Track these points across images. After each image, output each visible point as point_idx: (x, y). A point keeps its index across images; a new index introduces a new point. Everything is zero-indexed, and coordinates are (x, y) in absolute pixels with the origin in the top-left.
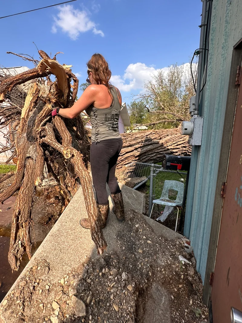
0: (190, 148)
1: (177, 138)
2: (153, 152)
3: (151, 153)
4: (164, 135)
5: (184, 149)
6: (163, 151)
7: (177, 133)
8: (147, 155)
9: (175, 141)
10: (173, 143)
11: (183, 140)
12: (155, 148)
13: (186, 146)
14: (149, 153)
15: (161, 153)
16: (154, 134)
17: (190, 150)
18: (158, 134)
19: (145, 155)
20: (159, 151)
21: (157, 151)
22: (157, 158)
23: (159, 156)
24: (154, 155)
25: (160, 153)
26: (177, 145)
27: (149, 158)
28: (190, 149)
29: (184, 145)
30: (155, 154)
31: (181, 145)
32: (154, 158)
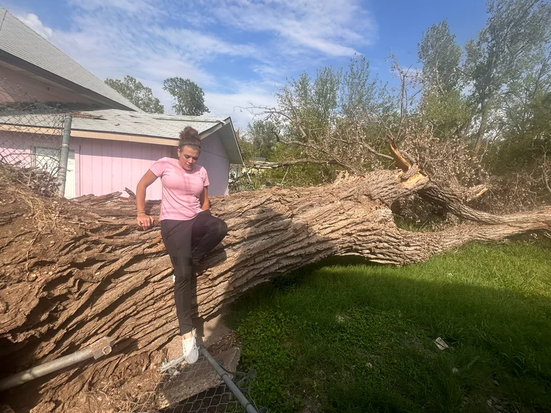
0: (360, 235)
1: (333, 214)
2: (269, 256)
3: (264, 257)
4: (302, 206)
5: (348, 238)
6: (297, 250)
7: (334, 199)
8: (252, 265)
9: (328, 222)
10: (324, 227)
11: (347, 219)
12: (277, 244)
13: (353, 232)
14: (257, 260)
15: (292, 254)
16: (276, 201)
17: (359, 240)
18: (289, 202)
19: (247, 266)
20: (286, 250)
21: (280, 251)
22: (279, 269)
23: (285, 262)
24: (272, 263)
25: (289, 255)
26: (333, 232)
27: (256, 272)
28: (359, 238)
29: (348, 231)
30: (275, 260)
31: (340, 232)
32: (273, 269)
